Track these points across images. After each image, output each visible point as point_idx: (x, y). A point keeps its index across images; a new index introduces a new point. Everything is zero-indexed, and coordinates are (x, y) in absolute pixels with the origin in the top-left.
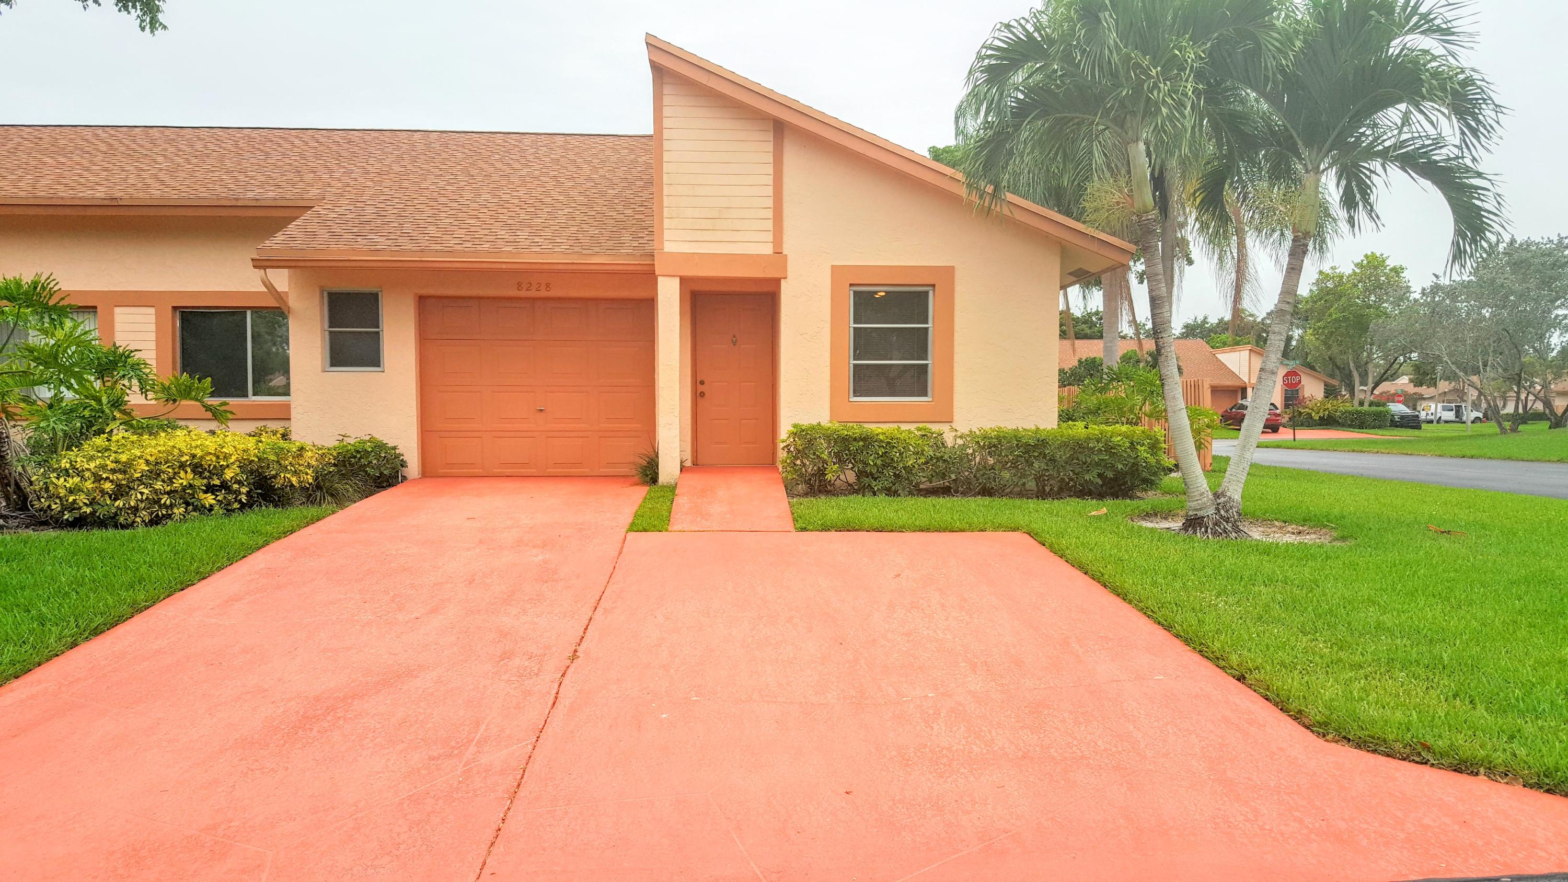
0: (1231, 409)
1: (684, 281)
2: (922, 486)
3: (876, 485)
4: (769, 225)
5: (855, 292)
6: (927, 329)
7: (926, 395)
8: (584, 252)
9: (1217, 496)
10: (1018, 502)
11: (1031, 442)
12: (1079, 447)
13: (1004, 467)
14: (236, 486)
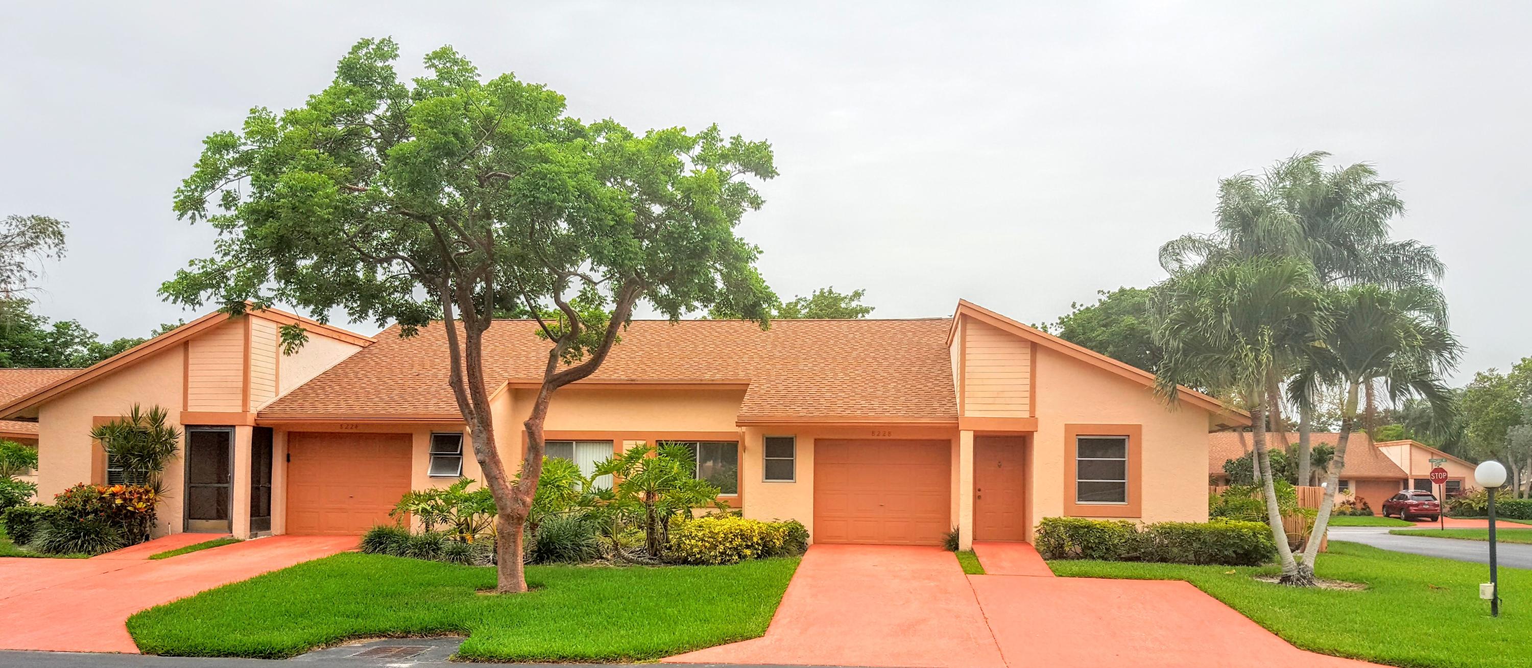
0: (1392, 499)
1: (975, 431)
2: (1123, 556)
3: (1095, 555)
4: (1027, 401)
5: (1079, 439)
6: (1124, 461)
7: (1123, 501)
8: (916, 415)
9: (1299, 564)
10: (1183, 566)
11: (1191, 531)
12: (1221, 534)
13: (1174, 545)
14: (757, 546)
